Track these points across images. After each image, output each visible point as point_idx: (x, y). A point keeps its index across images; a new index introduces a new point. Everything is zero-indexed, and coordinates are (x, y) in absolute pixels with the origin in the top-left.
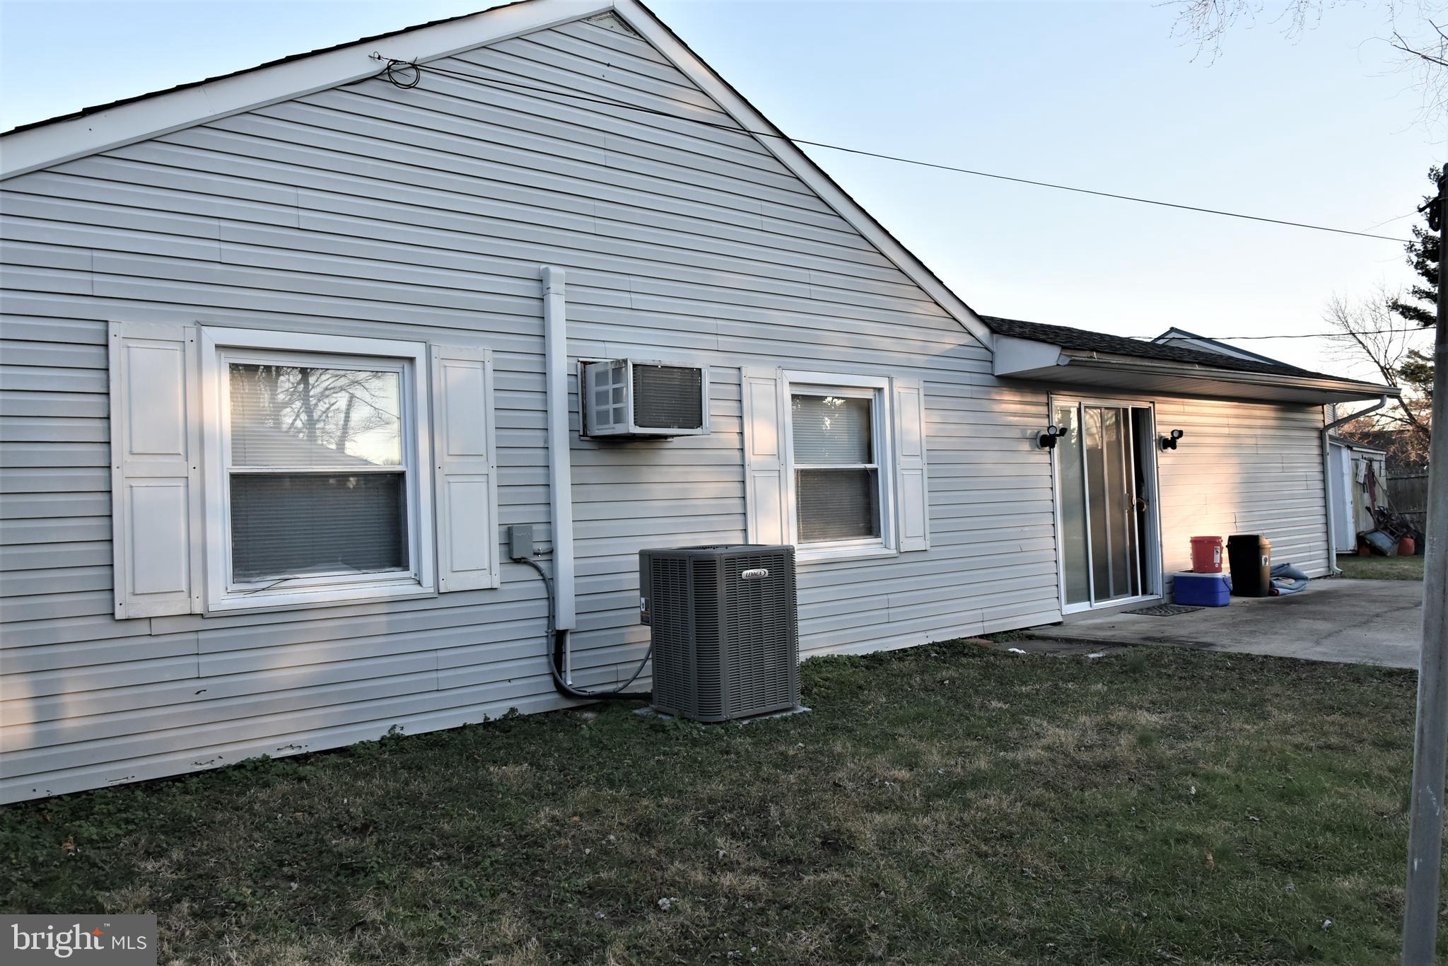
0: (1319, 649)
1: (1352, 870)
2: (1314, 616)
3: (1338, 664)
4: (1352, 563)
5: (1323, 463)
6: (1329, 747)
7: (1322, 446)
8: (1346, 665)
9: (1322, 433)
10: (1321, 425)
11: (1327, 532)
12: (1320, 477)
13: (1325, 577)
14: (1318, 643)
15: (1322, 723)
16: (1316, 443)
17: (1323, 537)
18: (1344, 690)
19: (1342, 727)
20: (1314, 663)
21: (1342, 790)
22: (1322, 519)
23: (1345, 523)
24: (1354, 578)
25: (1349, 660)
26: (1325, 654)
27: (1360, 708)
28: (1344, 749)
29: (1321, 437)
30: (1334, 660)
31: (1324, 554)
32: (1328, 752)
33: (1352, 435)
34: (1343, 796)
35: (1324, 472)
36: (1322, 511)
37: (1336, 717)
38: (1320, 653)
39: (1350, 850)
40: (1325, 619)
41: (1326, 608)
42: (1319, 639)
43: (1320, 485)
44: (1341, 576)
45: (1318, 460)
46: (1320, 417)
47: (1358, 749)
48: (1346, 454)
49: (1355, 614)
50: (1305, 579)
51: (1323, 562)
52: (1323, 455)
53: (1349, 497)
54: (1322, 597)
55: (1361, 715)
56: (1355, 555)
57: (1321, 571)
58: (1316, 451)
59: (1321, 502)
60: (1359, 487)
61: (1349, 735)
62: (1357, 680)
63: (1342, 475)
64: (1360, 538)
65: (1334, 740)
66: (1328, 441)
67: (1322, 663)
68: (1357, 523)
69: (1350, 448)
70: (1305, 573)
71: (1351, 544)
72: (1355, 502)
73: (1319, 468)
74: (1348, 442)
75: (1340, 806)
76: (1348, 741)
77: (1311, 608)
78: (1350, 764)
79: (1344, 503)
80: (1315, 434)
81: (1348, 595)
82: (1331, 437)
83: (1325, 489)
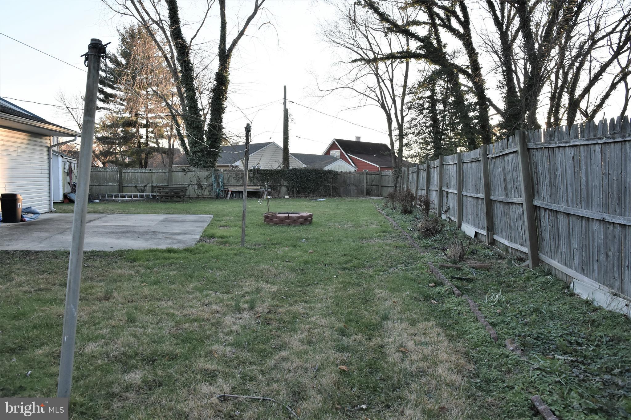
0: (41, 245)
1: (44, 344)
2: (40, 230)
3: (49, 251)
4: (61, 206)
5: (49, 162)
6: (40, 290)
7: (49, 155)
8: (52, 251)
9: (49, 149)
10: (49, 145)
11: (50, 193)
12: (47, 168)
13: (48, 213)
14: (41, 242)
15: (38, 279)
16: (46, 153)
17: (48, 195)
18: (50, 263)
19: (47, 279)
20: (38, 252)
21: (43, 309)
22: (48, 187)
23: (59, 189)
24: (61, 213)
25: (53, 249)
26: (43, 247)
27: (57, 270)
28: (46, 290)
29: (49, 151)
30: (47, 249)
31: (48, 202)
32: (39, 292)
33: (65, 151)
34: (43, 311)
35: (49, 166)
36: (48, 183)
37: (45, 275)
38: (41, 247)
39: (44, 335)
40: (46, 232)
41: (46, 226)
42: (41, 240)
43: (47, 172)
44: (55, 212)
45: (47, 160)
46: (49, 142)
47: (53, 288)
48: (60, 159)
49: (59, 228)
50: (38, 213)
51: (47, 206)
52: (49, 158)
53: (61, 178)
54: (46, 221)
55: (56, 273)
56: (62, 203)
57: (47, 210)
58: (46, 157)
59: (48, 180)
60: (66, 174)
61: (49, 283)
62: (57, 258)
63: (58, 168)
64: (65, 196)
65: (42, 286)
66: (52, 152)
67: (41, 251)
68: (64, 189)
69: (62, 156)
70: (38, 211)
71: (61, 198)
72: (63, 180)
73: (47, 164)
74: (62, 154)
75: (41, 316)
76: (48, 286)
77: (39, 227)
78: (48, 296)
79: (59, 180)
80: (46, 149)
81: (57, 220)
82: (53, 151)
83: (49, 174)
